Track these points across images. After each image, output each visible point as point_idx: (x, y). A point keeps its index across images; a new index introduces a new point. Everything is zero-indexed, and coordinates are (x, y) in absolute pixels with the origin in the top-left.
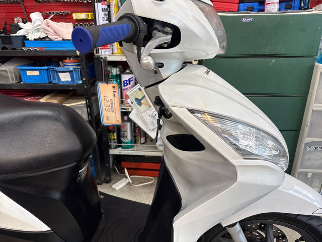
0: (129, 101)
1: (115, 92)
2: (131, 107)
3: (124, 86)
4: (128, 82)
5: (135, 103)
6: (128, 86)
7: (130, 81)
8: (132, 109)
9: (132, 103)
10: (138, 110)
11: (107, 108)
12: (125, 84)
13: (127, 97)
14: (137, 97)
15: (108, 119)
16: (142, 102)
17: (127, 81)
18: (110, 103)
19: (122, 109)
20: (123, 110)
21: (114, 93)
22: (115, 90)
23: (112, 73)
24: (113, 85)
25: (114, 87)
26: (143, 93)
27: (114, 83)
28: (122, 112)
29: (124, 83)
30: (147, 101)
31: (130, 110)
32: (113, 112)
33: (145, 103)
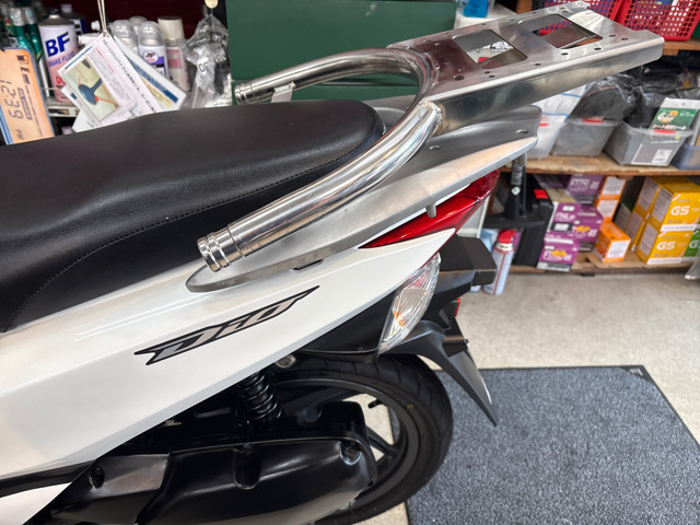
0: (65, 91)
1: (26, 70)
2: (73, 106)
3: (50, 55)
4: (57, 45)
5: (80, 95)
6: (59, 54)
7: (62, 43)
8: (77, 112)
9: (73, 95)
10: (90, 113)
11: (13, 109)
12: (52, 51)
13: (61, 81)
14: (83, 83)
15: (20, 136)
16: (97, 93)
17: (54, 42)
18: (17, 98)
19: (52, 111)
20: (56, 115)
21: (24, 72)
22: (25, 66)
23: (11, 21)
24: (20, 53)
25: (21, 58)
26: (95, 72)
27: (21, 48)
28: (52, 119)
29: (49, 48)
30: (107, 92)
31: (72, 114)
32: (30, 119)
33: (105, 97)
